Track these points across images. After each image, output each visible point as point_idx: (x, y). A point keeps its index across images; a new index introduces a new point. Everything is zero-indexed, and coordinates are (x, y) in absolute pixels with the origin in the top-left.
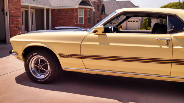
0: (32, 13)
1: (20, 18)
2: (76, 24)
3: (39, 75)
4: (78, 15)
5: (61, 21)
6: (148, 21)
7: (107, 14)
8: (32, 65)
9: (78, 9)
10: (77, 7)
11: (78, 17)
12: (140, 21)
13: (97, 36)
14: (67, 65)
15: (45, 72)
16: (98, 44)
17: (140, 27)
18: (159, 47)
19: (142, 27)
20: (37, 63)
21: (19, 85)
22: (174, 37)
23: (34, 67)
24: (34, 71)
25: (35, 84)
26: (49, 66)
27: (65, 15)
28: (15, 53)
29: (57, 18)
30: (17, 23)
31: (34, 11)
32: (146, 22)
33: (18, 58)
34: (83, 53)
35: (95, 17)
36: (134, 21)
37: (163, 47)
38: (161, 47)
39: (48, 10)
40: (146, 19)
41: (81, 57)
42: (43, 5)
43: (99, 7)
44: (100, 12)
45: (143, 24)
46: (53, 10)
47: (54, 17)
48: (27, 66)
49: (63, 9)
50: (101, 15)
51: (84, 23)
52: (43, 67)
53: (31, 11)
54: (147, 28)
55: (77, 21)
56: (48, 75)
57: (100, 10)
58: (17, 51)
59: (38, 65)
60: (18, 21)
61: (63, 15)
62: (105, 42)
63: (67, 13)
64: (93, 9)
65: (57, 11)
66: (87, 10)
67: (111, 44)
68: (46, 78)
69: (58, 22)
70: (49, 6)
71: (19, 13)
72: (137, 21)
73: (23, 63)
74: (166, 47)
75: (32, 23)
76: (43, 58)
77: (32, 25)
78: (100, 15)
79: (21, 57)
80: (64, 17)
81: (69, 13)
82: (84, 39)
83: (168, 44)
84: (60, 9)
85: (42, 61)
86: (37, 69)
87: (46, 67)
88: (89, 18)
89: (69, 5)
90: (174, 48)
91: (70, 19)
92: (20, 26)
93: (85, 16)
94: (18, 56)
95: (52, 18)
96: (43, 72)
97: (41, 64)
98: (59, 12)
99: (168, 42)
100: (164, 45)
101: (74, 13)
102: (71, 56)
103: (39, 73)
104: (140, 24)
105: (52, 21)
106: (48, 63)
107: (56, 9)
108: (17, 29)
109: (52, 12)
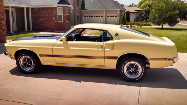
0: (13, 12)
1: (3, 20)
2: (55, 21)
3: (26, 68)
4: (57, 14)
5: (41, 19)
6: (126, 16)
7: (87, 9)
8: (21, 62)
9: (57, 8)
10: (56, 6)
11: (57, 15)
12: (119, 16)
13: (62, 43)
14: (44, 61)
15: (30, 66)
16: (63, 48)
17: (118, 22)
18: (97, 49)
19: (121, 21)
20: (24, 60)
21: (13, 75)
22: (106, 44)
23: (23, 64)
24: (22, 66)
25: (24, 74)
26: (33, 62)
27: (45, 14)
28: (9, 55)
29: (37, 16)
30: (1, 25)
31: (14, 10)
32: (124, 17)
33: (11, 58)
34: (54, 54)
35: (76, 12)
36: (113, 16)
37: (99, 49)
38: (98, 49)
39: (27, 9)
40: (124, 14)
41: (53, 56)
42: (23, 4)
43: (79, 2)
44: (81, 7)
45: (121, 19)
46: (33, 9)
47: (34, 16)
48: (18, 63)
49: (42, 8)
50: (82, 10)
51: (63, 21)
52: (29, 63)
53: (11, 10)
54: (125, 22)
55: (56, 19)
56: (33, 68)
57: (80, 5)
58: (11, 53)
59: (25, 62)
60: (2, 23)
61: (43, 14)
62: (67, 47)
63: (47, 12)
64: (71, 7)
65: (37, 9)
66: (66, 9)
67: (71, 48)
68: (31, 70)
69: (38, 20)
70: (29, 5)
71: (2, 16)
72: (116, 16)
73: (15, 61)
74: (101, 49)
75: (13, 22)
76: (29, 57)
77: (13, 24)
78: (80, 10)
79: (13, 57)
80: (43, 15)
81: (48, 11)
82: (54, 45)
83: (102, 48)
84: (40, 8)
85: (28, 59)
86: (25, 64)
87: (31, 63)
88: (68, 15)
89: (48, 4)
90: (105, 50)
91: (49, 17)
92: (4, 27)
93: (64, 14)
94: (11, 57)
95: (32, 16)
96: (29, 66)
97: (27, 61)
98: (39, 11)
99: (102, 47)
100: (100, 48)
101: (53, 11)
102: (47, 56)
103: (26, 67)
104: (119, 19)
105: (32, 19)
106: (32, 60)
107: (36, 8)
108: (2, 30)
109: (32, 11)
